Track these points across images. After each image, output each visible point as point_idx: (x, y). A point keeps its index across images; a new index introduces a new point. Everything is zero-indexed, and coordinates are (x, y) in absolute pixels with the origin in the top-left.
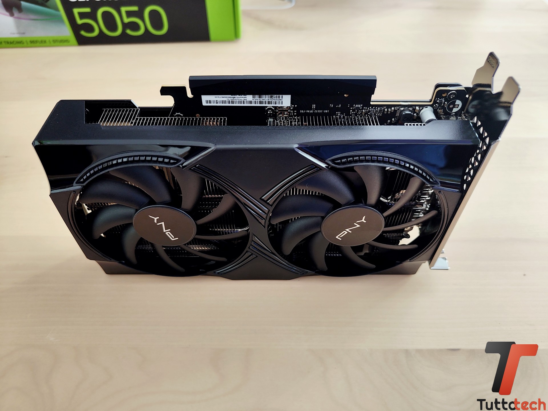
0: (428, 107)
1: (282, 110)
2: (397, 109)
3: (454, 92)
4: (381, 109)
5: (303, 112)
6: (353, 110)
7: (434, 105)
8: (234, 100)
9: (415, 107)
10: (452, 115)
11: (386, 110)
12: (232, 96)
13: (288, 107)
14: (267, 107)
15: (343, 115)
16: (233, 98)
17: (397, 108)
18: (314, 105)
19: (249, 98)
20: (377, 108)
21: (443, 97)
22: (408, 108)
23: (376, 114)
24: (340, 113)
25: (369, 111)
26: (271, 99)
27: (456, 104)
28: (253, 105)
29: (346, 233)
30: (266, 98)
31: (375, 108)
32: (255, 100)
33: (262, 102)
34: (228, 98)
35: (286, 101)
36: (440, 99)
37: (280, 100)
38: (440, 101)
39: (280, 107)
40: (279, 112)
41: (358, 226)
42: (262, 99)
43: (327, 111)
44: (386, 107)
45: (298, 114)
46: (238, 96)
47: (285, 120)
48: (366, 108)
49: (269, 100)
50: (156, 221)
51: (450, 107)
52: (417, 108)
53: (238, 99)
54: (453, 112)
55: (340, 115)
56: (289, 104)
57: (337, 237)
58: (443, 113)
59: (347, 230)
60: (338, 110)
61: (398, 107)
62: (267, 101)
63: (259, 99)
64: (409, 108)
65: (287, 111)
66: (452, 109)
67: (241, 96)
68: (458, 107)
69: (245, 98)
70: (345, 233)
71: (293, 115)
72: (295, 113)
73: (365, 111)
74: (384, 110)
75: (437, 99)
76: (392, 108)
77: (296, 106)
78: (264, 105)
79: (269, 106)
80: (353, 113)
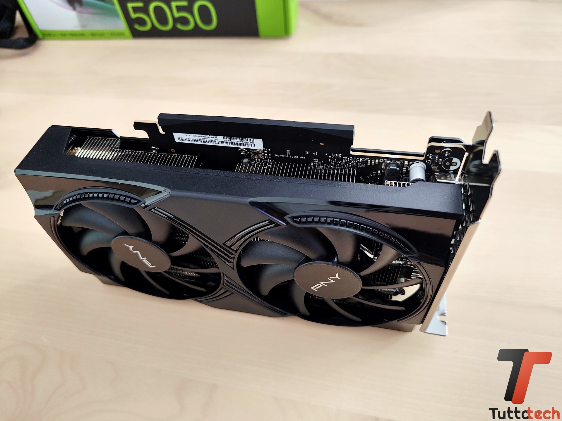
0: (419, 162)
1: (256, 153)
2: (382, 162)
3: (449, 149)
4: (363, 160)
5: (278, 156)
6: (332, 159)
7: (427, 161)
8: (205, 140)
9: (404, 161)
10: (450, 172)
11: (369, 162)
12: (203, 136)
13: (261, 150)
14: (240, 148)
15: (322, 162)
16: (204, 138)
17: (381, 160)
18: (288, 151)
19: (220, 138)
20: (359, 159)
21: (436, 154)
22: (395, 161)
23: (359, 165)
24: (317, 160)
25: (350, 161)
26: (242, 141)
27: (453, 162)
28: (225, 145)
29: (321, 286)
30: (237, 140)
31: (356, 159)
32: (226, 141)
33: (234, 143)
34: (199, 137)
35: (258, 144)
36: (432, 155)
37: (252, 143)
38: (432, 157)
39: (253, 150)
40: (253, 154)
41: (333, 281)
42: (233, 140)
43: (304, 158)
44: (368, 159)
45: (273, 158)
46: (208, 136)
47: (260, 162)
48: (346, 158)
49: (240, 142)
50: (131, 249)
51: (447, 164)
52: (406, 163)
53: (209, 138)
54: (450, 169)
55: (318, 162)
56: (262, 148)
57: (312, 288)
58: (438, 170)
59: (322, 283)
60: (315, 157)
61: (383, 160)
62: (239, 143)
63: (230, 140)
64: (397, 162)
65: (261, 154)
66: (449, 167)
67: (212, 136)
68: (456, 165)
69: (216, 139)
70: (319, 285)
71: (268, 158)
72: (270, 156)
73: (345, 161)
74: (367, 161)
75: (429, 155)
76: (376, 160)
77: (269, 150)
78: (236, 146)
79: (241, 148)
80: (332, 162)
